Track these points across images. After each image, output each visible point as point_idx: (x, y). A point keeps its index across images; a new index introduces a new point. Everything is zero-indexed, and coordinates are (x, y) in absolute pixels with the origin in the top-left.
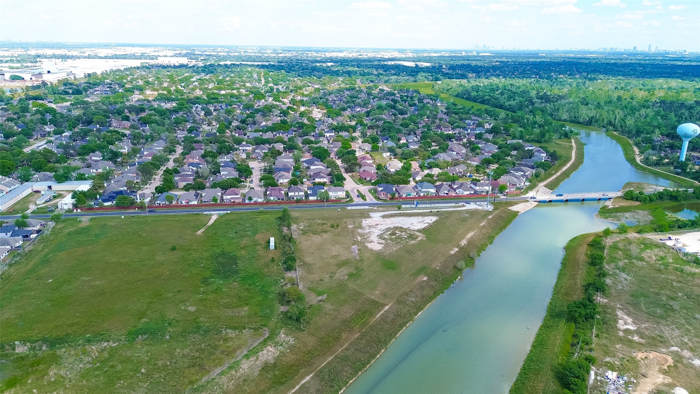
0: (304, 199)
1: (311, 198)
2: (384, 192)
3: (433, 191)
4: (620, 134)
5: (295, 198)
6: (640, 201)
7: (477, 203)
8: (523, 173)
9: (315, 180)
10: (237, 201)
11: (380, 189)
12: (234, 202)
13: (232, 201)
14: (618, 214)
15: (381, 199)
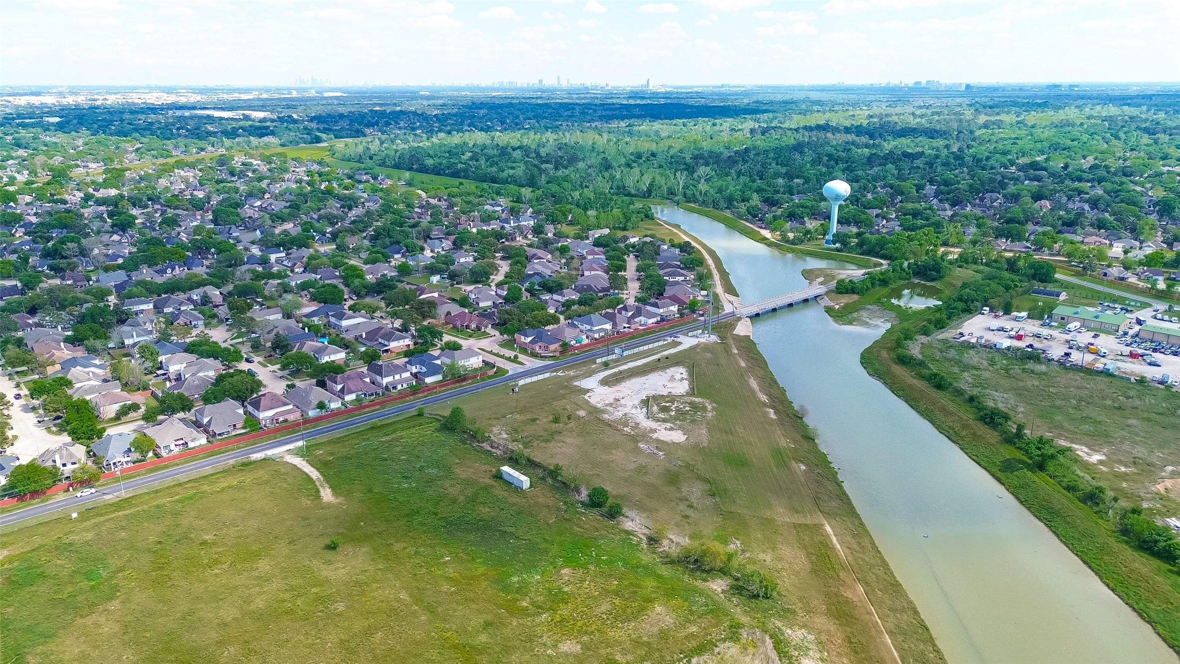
0: (414, 383)
1: (429, 380)
2: (539, 344)
3: (608, 326)
4: (700, 206)
5: (399, 387)
6: (858, 293)
7: (690, 334)
8: (683, 278)
9: (387, 346)
10: (291, 417)
11: (529, 339)
12: (286, 421)
13: (281, 419)
14: (855, 315)
15: (545, 357)
